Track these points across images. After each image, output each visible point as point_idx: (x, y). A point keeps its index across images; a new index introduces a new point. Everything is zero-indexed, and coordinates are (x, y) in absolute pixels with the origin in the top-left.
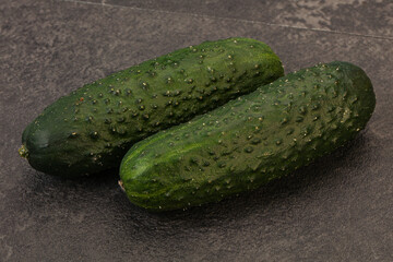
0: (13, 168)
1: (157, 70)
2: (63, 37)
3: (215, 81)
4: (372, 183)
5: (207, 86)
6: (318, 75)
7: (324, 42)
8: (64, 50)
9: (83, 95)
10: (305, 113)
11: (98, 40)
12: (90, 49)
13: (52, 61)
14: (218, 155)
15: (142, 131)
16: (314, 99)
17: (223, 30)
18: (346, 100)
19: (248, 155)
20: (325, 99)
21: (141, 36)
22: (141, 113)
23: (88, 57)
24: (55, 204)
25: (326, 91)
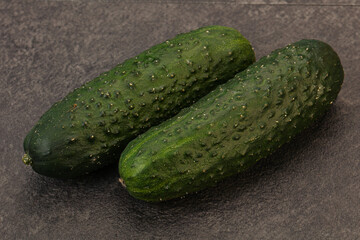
0: (17, 173)
1: (140, 69)
2: (40, 37)
3: (195, 73)
4: (350, 150)
5: (188, 78)
6: (290, 57)
7: (283, 15)
8: (43, 50)
9: (75, 101)
10: (283, 96)
11: (73, 37)
12: (67, 46)
13: (34, 62)
14: (209, 146)
15: (134, 129)
16: (290, 81)
17: (188, 13)
18: (318, 78)
19: (236, 143)
20: (300, 79)
21: (112, 29)
22: (131, 112)
23: (66, 55)
24: (61, 204)
25: (300, 71)
